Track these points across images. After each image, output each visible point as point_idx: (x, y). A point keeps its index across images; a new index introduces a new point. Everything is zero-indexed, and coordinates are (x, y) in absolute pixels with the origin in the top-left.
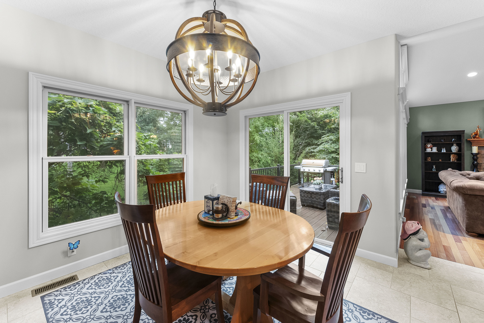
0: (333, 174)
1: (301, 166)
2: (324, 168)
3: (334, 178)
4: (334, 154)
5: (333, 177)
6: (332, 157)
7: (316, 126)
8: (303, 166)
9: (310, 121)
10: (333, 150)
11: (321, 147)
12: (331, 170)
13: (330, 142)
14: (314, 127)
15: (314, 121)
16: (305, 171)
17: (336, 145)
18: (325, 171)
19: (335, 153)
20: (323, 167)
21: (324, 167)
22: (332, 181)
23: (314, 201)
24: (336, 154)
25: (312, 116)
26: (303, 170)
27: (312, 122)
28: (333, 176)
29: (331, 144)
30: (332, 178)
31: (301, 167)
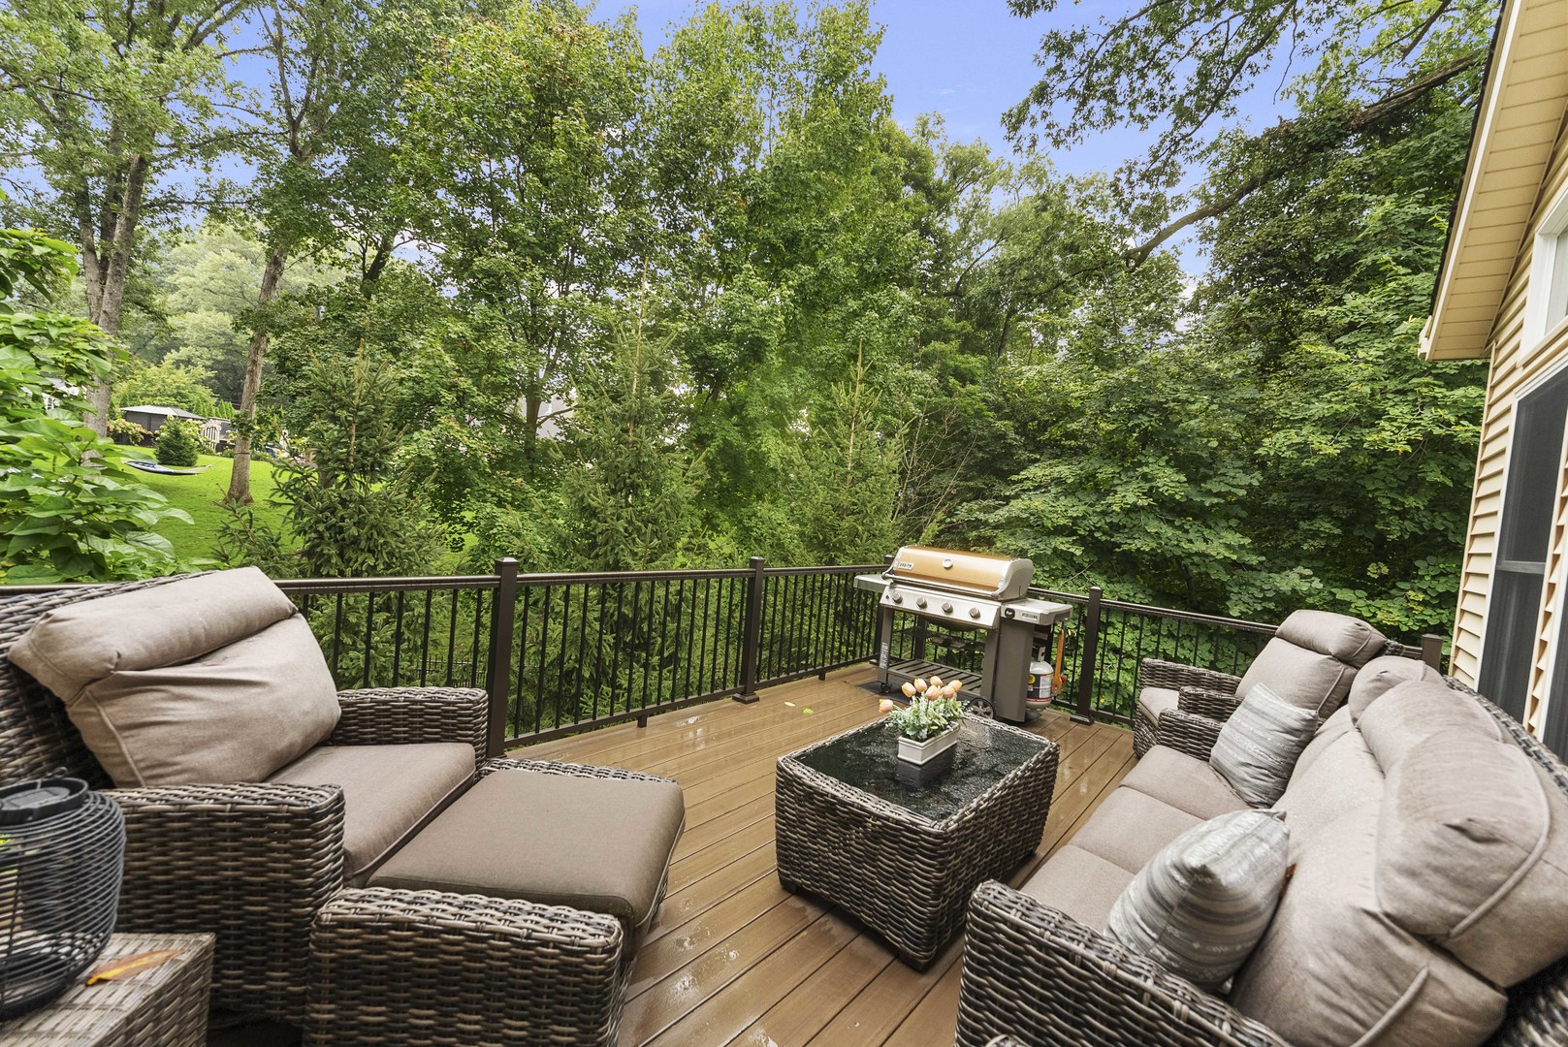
0: (1045, 637)
1: (885, 578)
2: (1004, 602)
3: (1048, 659)
4: (1064, 540)
5: (1041, 658)
6: (1055, 550)
7: (1012, 435)
8: (896, 582)
9: (991, 414)
10: (1062, 522)
11: (1016, 507)
12: (1036, 621)
13: (1053, 491)
14: (1004, 436)
15: (1007, 417)
16: (905, 605)
17: (1075, 501)
18: (1006, 621)
19: (1068, 536)
20: (993, 598)
21: (1002, 598)
22: (1038, 677)
23: (861, 881)
24: (1070, 539)
25: (1001, 399)
26: (891, 603)
27: (999, 419)
28: (1043, 650)
29: (1057, 498)
30: (1037, 660)
31: (888, 583)
